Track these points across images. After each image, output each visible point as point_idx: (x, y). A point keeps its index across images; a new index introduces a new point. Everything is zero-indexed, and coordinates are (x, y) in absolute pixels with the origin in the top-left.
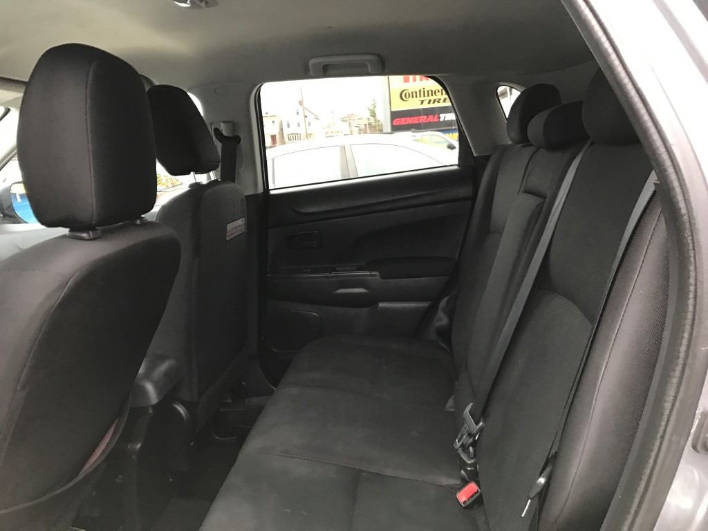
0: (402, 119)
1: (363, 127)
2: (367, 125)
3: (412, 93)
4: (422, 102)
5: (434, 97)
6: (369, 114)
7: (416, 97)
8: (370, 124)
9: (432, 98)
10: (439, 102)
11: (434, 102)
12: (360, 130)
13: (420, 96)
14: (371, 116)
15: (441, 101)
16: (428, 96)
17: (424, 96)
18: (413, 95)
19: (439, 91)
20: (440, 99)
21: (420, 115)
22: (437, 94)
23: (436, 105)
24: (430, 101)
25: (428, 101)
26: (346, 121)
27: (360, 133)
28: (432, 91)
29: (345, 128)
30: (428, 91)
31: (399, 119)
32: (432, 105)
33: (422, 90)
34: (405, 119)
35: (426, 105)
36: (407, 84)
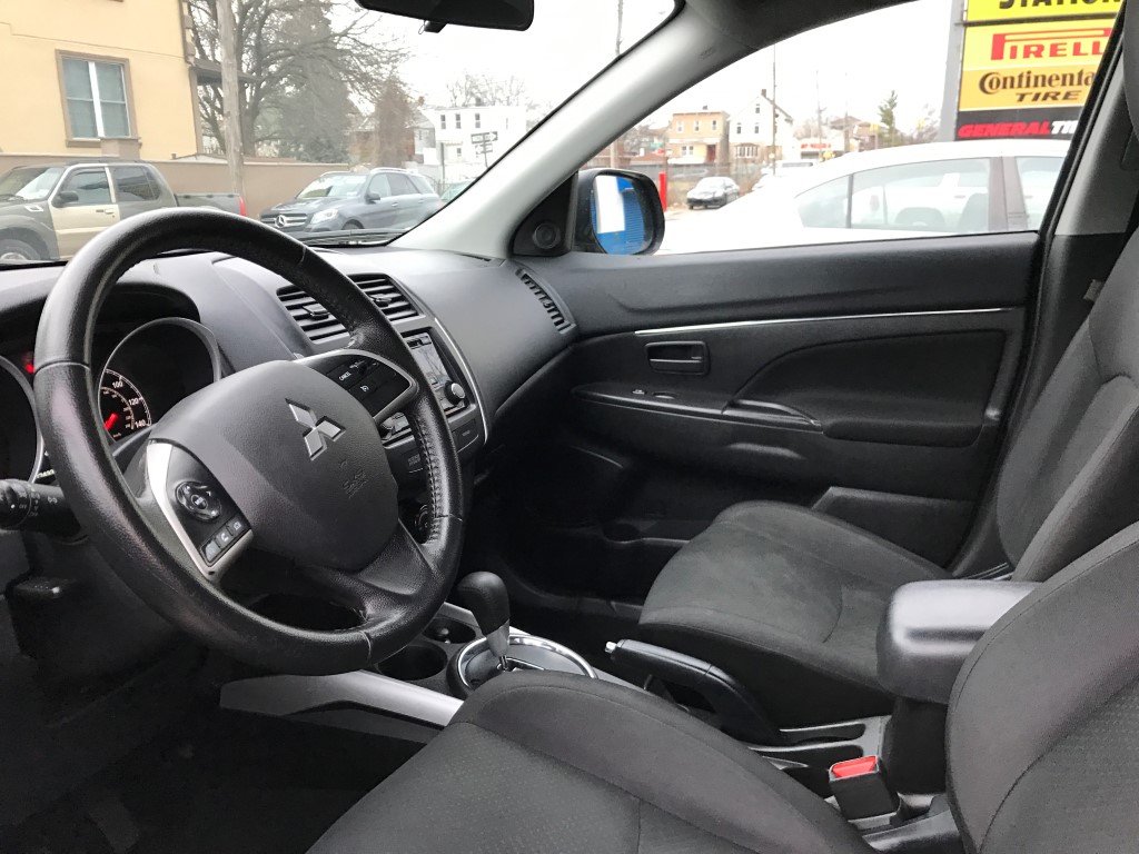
0: (977, 126)
1: (867, 140)
2: (877, 138)
3: (1005, 79)
4: (1022, 97)
5: (1047, 89)
6: (880, 118)
7: (1012, 86)
8: (880, 136)
9: (1043, 91)
10: (1054, 98)
11: (1045, 99)
12: (861, 144)
13: (1020, 86)
14: (884, 121)
15: (1060, 97)
16: (1036, 85)
17: (1028, 86)
18: (1006, 83)
19: (1058, 78)
20: (1058, 94)
21: (1013, 122)
22: (1054, 83)
23: (1050, 104)
24: (1037, 96)
25: (1032, 96)
26: (841, 128)
27: (861, 151)
28: (1044, 77)
29: (836, 140)
30: (1037, 78)
31: (971, 126)
32: (1040, 104)
33: (1025, 75)
34: (984, 126)
35: (1028, 104)
36: (997, 62)
